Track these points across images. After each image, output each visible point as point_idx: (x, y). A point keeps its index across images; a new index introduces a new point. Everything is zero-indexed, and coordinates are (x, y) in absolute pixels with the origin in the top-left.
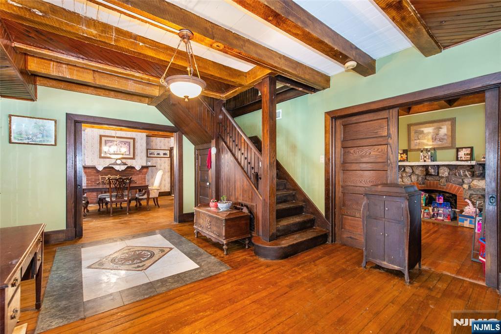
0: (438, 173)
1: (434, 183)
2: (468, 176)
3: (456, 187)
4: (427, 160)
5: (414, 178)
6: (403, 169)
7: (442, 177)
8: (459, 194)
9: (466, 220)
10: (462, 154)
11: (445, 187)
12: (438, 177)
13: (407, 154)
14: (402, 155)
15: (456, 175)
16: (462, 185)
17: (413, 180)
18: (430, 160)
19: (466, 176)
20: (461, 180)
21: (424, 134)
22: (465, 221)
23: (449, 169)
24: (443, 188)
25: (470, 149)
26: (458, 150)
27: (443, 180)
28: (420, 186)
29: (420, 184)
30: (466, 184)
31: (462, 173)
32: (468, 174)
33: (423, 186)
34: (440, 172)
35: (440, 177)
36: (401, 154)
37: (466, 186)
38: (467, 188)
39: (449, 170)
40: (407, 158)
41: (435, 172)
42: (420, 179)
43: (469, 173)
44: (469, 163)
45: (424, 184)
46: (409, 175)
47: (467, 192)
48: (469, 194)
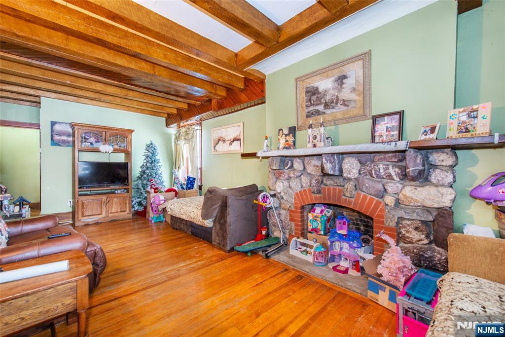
0: (341, 171)
1: (334, 190)
2: (395, 177)
3: (371, 200)
4: (318, 144)
5: (305, 180)
6: (289, 165)
7: (349, 179)
8: (378, 216)
9: (384, 290)
10: (381, 128)
11: (353, 200)
12: (341, 179)
13: (294, 136)
14: (288, 138)
15: (371, 175)
16: (382, 197)
17: (304, 185)
18: (322, 144)
19: (390, 176)
20: (380, 187)
21: (319, 93)
22: (380, 291)
23: (360, 162)
24: (350, 203)
25: (397, 117)
26: (375, 119)
27: (350, 186)
28: (313, 195)
29: (314, 193)
30: (391, 195)
31: (382, 171)
32: (393, 174)
33: (318, 195)
34: (344, 168)
35: (345, 179)
36: (286, 135)
37: (389, 200)
38: (393, 205)
39: (359, 165)
40: (294, 142)
41: (334, 168)
42: (314, 182)
43: (397, 170)
44: (392, 147)
45: (319, 192)
46: (298, 174)
47: (393, 212)
48: (396, 217)
